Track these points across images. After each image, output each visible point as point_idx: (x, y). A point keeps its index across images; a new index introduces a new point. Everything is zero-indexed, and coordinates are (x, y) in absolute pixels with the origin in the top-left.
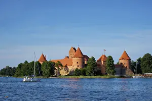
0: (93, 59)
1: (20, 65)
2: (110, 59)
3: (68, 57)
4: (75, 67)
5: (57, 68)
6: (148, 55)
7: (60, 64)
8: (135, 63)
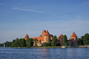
0: (56, 37)
1: (14, 41)
2: (65, 37)
3: (41, 36)
4: (45, 41)
5: (35, 42)
6: (87, 34)
7: (36, 40)
8: (80, 39)
